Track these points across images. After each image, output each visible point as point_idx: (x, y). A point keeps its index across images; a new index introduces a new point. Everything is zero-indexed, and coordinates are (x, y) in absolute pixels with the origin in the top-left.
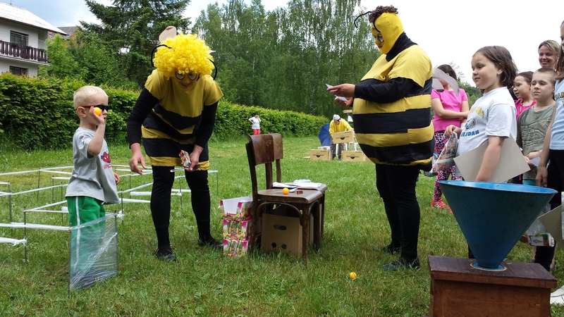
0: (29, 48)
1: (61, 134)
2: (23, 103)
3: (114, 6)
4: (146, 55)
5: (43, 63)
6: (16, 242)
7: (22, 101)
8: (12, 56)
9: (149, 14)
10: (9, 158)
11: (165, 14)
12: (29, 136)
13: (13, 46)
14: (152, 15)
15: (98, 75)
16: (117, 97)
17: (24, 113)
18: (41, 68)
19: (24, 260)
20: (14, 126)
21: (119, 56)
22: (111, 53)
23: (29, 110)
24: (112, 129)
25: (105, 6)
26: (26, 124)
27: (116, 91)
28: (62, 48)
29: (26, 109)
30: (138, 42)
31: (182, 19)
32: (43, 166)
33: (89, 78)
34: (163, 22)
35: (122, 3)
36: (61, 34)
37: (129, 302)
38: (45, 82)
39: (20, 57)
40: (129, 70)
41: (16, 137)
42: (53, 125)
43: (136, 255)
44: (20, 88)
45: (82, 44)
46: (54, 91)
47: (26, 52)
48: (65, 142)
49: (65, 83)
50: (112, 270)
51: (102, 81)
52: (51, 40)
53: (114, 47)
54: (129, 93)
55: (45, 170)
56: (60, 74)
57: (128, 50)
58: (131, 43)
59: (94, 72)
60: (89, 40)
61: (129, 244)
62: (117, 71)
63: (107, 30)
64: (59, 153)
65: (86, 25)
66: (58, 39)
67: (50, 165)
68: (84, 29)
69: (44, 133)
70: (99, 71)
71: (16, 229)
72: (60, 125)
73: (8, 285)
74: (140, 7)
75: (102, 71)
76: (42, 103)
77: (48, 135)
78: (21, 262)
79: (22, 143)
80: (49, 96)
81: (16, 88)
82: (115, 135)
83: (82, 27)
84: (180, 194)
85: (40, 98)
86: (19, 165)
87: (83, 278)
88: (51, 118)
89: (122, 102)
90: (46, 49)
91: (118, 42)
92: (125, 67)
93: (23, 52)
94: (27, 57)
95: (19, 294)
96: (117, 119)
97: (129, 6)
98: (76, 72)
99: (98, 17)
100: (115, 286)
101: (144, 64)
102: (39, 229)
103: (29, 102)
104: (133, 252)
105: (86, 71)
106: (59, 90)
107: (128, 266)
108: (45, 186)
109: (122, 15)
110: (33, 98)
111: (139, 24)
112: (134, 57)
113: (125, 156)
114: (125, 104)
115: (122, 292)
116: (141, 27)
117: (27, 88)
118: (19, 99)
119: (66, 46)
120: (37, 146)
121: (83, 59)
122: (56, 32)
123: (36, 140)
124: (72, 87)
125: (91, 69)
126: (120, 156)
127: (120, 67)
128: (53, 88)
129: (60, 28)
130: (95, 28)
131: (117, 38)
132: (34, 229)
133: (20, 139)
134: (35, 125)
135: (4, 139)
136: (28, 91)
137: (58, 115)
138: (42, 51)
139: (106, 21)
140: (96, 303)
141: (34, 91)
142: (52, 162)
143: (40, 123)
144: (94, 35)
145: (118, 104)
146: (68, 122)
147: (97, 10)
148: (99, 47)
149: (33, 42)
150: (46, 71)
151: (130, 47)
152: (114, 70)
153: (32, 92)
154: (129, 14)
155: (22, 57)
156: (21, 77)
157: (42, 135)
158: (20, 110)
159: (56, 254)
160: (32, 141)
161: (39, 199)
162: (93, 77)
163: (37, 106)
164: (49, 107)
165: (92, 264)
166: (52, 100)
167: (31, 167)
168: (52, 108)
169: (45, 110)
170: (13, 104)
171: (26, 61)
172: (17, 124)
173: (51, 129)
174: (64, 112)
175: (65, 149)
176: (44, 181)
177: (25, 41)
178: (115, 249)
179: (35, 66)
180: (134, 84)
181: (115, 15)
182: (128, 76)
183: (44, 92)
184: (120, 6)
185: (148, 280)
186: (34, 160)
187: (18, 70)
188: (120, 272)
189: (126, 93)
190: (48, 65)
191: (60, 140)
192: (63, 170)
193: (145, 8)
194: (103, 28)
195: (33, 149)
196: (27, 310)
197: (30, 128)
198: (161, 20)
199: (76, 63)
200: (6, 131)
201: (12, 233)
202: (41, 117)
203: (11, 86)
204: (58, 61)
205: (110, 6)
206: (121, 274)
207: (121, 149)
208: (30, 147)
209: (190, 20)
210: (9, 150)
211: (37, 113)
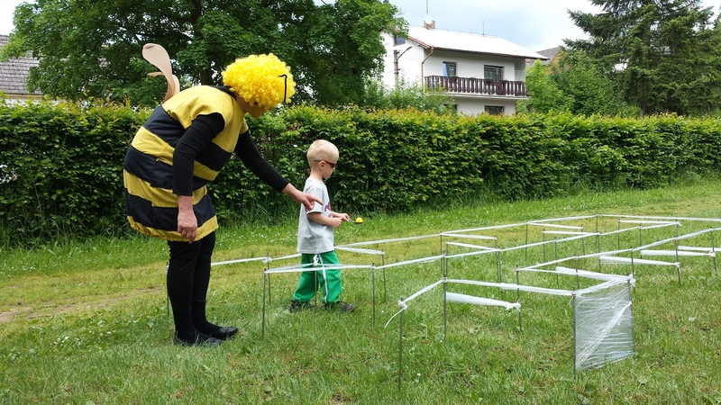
0: (504, 82)
1: (546, 180)
2: (503, 146)
3: (605, 12)
4: (650, 68)
5: (521, 98)
6: (509, 305)
7: (501, 144)
8: (487, 94)
9: (651, 13)
10: (490, 210)
11: (674, 8)
12: (511, 185)
13: (488, 82)
14: (656, 14)
15: (587, 104)
16: (614, 128)
17: (504, 158)
18: (519, 104)
19: (518, 328)
20: (493, 173)
21: (613, 75)
22: (603, 72)
23: (509, 154)
24: (608, 170)
25: (593, 15)
26: (506, 170)
27: (612, 120)
28: (543, 75)
29: (506, 153)
30: (638, 53)
31: (699, 10)
32: (528, 218)
33: (577, 109)
34: (672, 21)
35: (616, 6)
36: (542, 59)
37: (653, 394)
38: (526, 119)
39: (495, 94)
40: (628, 92)
41: (496, 186)
42: (537, 169)
43: (657, 334)
44: (499, 130)
45: (567, 67)
46: (537, 129)
47: (502, 86)
48: (551, 189)
49: (549, 118)
50: (626, 350)
51: (592, 110)
52: (529, 68)
53: (607, 65)
54: (630, 121)
55: (532, 223)
56: (543, 108)
57: (626, 66)
58: (628, 56)
59: (582, 100)
60: (575, 61)
61: (646, 318)
62: (611, 95)
63: (597, 45)
64: (545, 203)
65: (570, 43)
66: (538, 65)
67: (535, 218)
68: (568, 48)
69: (527, 180)
70: (588, 97)
71: (506, 291)
72: (545, 169)
73: (504, 355)
74: (639, 6)
75: (593, 97)
76: (523, 144)
77: (531, 181)
78: (514, 329)
79: (503, 193)
80: (531, 135)
81: (495, 130)
82: (612, 178)
83: (565, 46)
84: (714, 255)
85: (521, 139)
86: (501, 218)
87: (591, 356)
88: (534, 161)
89: (621, 134)
90: (524, 80)
91: (612, 58)
92: (622, 88)
93: (498, 88)
94: (503, 93)
95: (516, 366)
96: (615, 157)
97: (625, 7)
98: (560, 102)
99: (586, 30)
100: (632, 371)
101: (648, 80)
102: (532, 293)
103: (509, 145)
104: (651, 330)
105: (572, 99)
106: (542, 127)
107: (648, 347)
108: (533, 242)
109: (615, 22)
110: (513, 140)
111: (639, 28)
112: (634, 73)
113: (628, 204)
114: (624, 136)
115: (642, 380)
116: (642, 32)
117: (506, 129)
118: (498, 142)
119: (547, 73)
120: (520, 195)
121: (568, 86)
122: (536, 59)
123: (518, 189)
124: (557, 122)
125: (578, 97)
126: (620, 204)
127: (615, 89)
128: (535, 125)
129: (539, 53)
130: (581, 45)
131: (610, 53)
132: (525, 293)
133: (501, 188)
134: (516, 171)
135: (484, 189)
136: (507, 132)
137: (542, 157)
138: (519, 83)
139: (596, 33)
140: (609, 390)
141: (514, 131)
142: (537, 213)
143: (522, 169)
144: (580, 53)
145: (615, 137)
146: (554, 165)
147: (583, 21)
148: (588, 68)
149: (509, 75)
150: (525, 107)
151: (627, 61)
152: (607, 94)
153: (511, 133)
154: (625, 19)
155: (498, 94)
156: (499, 117)
157: (525, 182)
158: (499, 154)
159: (554, 324)
160: (514, 190)
161: (528, 257)
162: (581, 106)
163: (518, 148)
164: (531, 149)
165: (601, 339)
166: (534, 140)
167: (514, 220)
168: (535, 149)
169: (527, 153)
170: (492, 149)
171: (502, 97)
172: (497, 171)
173: (535, 174)
174: (549, 153)
175: (552, 197)
176: (531, 236)
177: (501, 75)
178: (629, 324)
179: (513, 103)
180: (634, 109)
181: (606, 23)
182: (626, 99)
183: (525, 132)
184: (612, 10)
185: (678, 369)
186: (517, 212)
187: (495, 109)
188: (637, 354)
189: (625, 121)
190: (527, 99)
191: (545, 187)
192: (551, 223)
193: (646, 7)
194: (592, 43)
195: (515, 199)
196: (526, 387)
197: (510, 174)
198: (669, 18)
199: (560, 92)
200: (486, 180)
201: (502, 295)
202: (523, 161)
203: (489, 128)
204: (538, 93)
205: (599, 13)
206: (638, 357)
207: (621, 195)
208: (512, 197)
209: (712, 10)
210: (489, 201)
211: (518, 157)
